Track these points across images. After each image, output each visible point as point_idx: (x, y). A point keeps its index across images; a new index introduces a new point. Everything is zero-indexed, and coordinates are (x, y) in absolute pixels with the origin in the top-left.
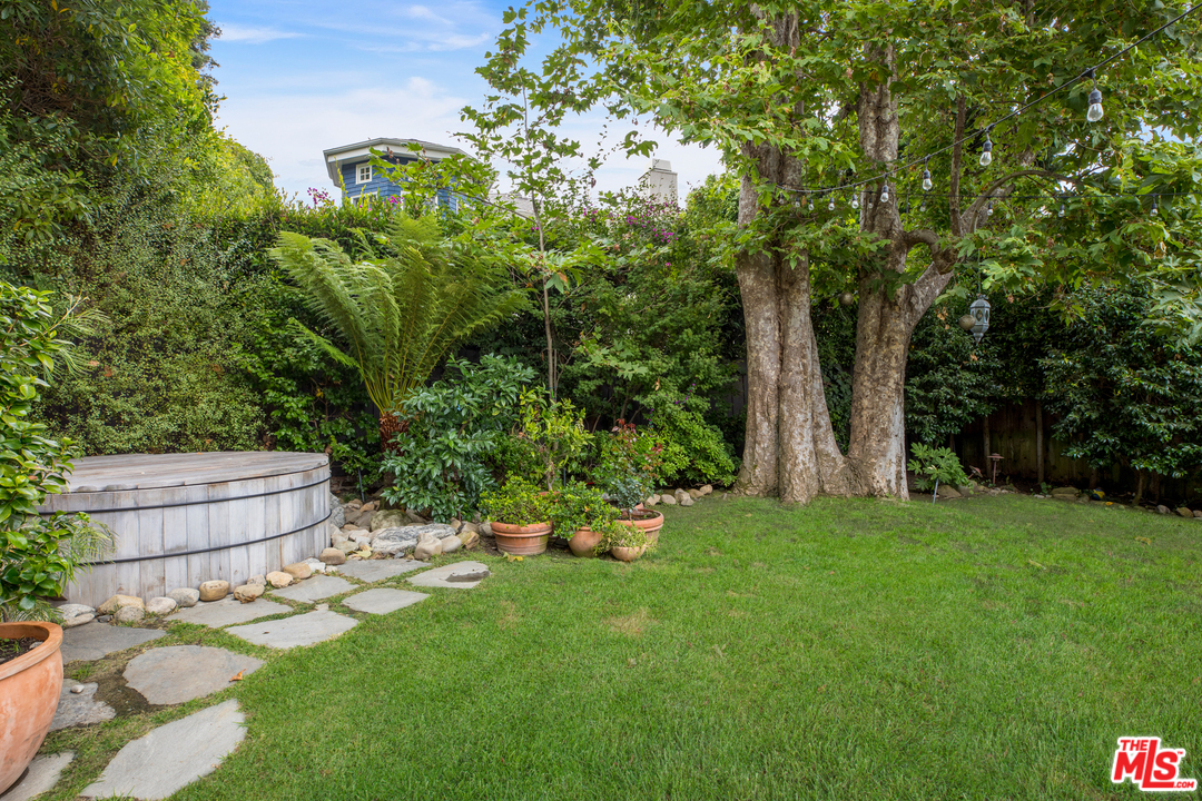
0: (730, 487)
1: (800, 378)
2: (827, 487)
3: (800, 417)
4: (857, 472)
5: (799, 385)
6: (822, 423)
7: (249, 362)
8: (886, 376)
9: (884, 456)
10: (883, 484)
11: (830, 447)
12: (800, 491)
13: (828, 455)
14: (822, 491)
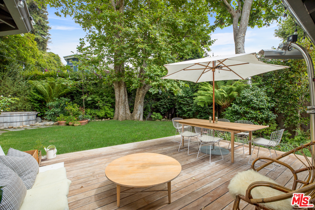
0: (112, 119)
1: (121, 101)
2: (127, 119)
3: (121, 107)
4: (132, 116)
5: (121, 102)
6: (127, 108)
7: (29, 98)
8: (138, 100)
9: (137, 113)
10: (136, 118)
11: (128, 112)
12: (120, 119)
13: (127, 113)
14: (126, 119)
